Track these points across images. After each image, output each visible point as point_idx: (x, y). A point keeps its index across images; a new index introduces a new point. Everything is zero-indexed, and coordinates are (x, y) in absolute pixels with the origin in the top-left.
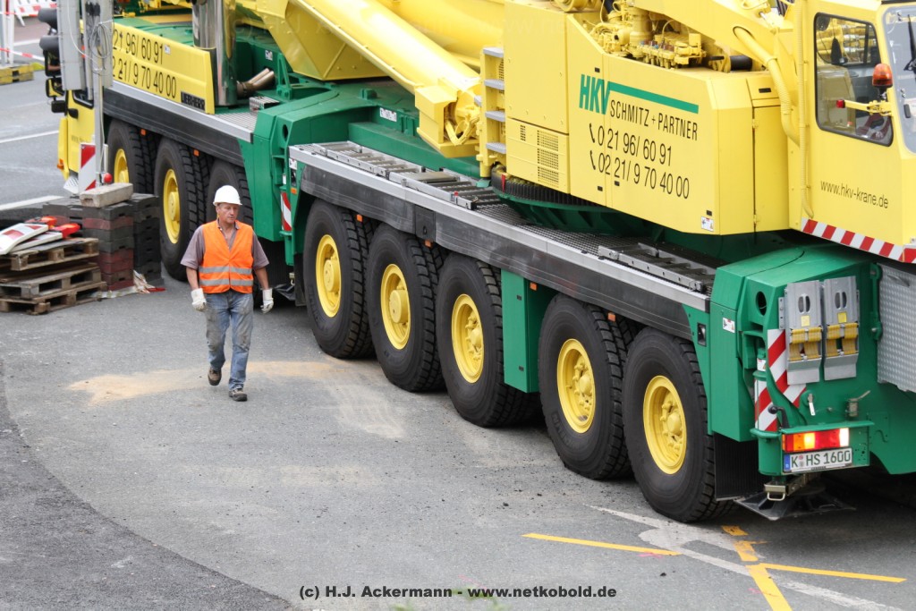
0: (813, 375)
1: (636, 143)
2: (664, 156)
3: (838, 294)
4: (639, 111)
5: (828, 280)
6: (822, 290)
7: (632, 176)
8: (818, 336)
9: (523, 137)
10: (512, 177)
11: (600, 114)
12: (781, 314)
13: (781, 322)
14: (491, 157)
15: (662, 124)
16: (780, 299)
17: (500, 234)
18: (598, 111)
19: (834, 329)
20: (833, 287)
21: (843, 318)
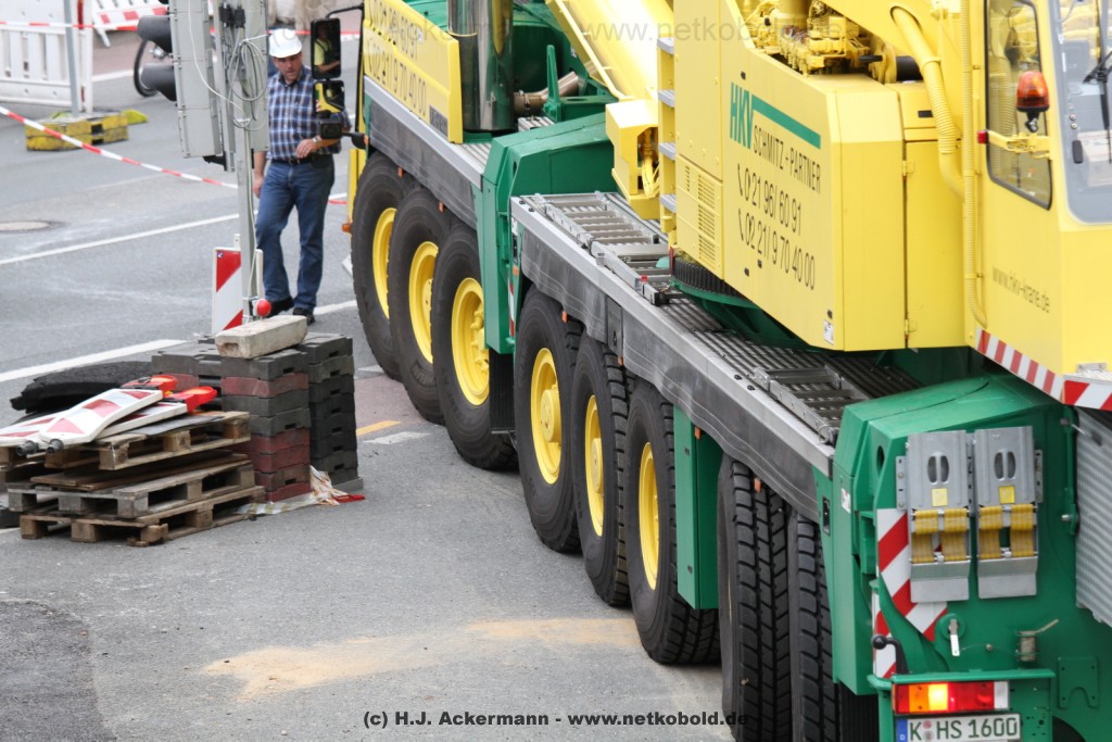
0: (959, 589)
1: (774, 197)
2: (795, 219)
3: (999, 457)
4: (776, 143)
5: (980, 432)
6: (971, 448)
7: (771, 252)
8: (965, 524)
9: (688, 187)
11: (746, 149)
12: (900, 484)
13: (900, 497)
15: (793, 166)
16: (898, 458)
19: (992, 513)
20: (989, 444)
21: (1008, 496)
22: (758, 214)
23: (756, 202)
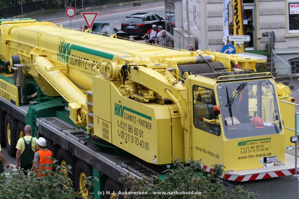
1: (132, 128)
2: (141, 134)
4: (133, 117)
7: (131, 140)
9: (98, 123)
10: (96, 136)
11: (121, 117)
14: (89, 128)
15: (140, 123)
17: (92, 155)
18: (120, 116)
22: (126, 131)
23: (125, 129)
